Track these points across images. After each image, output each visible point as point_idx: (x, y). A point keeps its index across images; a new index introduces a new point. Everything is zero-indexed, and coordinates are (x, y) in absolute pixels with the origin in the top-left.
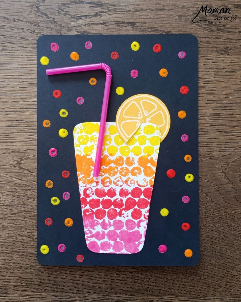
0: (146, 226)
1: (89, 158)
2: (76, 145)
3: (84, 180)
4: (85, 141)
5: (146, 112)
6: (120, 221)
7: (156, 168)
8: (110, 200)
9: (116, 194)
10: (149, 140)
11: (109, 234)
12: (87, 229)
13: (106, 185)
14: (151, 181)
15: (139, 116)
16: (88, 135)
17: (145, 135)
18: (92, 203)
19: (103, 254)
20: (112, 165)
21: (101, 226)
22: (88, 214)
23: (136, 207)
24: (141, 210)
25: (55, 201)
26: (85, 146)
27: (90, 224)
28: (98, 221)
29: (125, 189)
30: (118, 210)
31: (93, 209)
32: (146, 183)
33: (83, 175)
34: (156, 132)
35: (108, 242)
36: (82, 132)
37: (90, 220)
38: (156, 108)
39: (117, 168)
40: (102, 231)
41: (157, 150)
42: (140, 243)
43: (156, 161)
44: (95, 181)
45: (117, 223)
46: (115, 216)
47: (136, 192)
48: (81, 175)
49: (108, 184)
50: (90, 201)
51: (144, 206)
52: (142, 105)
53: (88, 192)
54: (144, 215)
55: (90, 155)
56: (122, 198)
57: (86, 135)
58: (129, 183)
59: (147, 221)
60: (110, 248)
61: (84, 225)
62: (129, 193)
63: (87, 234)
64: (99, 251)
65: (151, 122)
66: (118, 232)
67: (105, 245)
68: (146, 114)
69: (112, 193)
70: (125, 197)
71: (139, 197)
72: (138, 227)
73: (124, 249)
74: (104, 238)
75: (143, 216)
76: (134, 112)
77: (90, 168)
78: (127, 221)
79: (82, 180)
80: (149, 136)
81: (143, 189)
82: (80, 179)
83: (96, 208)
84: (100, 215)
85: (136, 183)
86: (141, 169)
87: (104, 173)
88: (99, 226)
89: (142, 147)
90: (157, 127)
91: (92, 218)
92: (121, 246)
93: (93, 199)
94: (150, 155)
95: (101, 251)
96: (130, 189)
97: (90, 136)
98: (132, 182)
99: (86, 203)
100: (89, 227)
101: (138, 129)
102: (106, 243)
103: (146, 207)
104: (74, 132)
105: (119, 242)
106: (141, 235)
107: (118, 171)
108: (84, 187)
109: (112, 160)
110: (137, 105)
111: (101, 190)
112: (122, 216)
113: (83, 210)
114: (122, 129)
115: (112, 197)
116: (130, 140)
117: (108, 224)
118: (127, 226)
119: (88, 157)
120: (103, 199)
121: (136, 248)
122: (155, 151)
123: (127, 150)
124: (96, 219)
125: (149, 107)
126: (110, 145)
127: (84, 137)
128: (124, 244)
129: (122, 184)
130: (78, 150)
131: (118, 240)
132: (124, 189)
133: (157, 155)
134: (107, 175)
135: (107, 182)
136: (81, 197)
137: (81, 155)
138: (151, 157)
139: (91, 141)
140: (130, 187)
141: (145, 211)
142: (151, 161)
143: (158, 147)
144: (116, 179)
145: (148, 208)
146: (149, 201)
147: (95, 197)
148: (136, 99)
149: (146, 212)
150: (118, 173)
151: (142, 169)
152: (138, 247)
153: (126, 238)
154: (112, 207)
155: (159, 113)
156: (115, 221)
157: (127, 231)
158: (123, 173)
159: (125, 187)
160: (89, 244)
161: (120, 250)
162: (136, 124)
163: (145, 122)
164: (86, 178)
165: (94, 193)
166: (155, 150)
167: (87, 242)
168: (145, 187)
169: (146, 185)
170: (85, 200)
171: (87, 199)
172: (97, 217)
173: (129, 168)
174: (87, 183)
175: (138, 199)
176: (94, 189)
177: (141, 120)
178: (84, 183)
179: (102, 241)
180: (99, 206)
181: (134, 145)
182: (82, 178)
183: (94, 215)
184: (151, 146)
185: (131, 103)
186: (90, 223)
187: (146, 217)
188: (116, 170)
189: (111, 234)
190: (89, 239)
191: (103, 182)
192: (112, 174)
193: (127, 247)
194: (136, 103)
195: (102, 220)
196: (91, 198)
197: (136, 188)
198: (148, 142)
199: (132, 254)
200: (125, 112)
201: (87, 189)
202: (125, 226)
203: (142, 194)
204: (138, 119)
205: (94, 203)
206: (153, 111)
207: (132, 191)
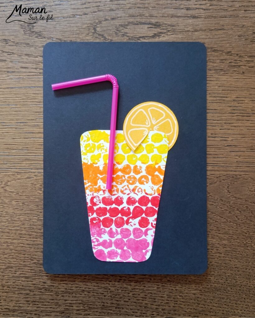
0: (154, 234)
1: (96, 167)
3: (91, 188)
4: (92, 150)
5: (154, 119)
6: (127, 230)
7: (163, 176)
8: (118, 209)
9: (123, 203)
10: (157, 149)
11: (116, 242)
12: (94, 238)
13: (113, 194)
14: (158, 189)
15: (147, 124)
16: (95, 143)
17: (153, 143)
18: (99, 212)
19: (110, 262)
20: (120, 173)
21: (108, 234)
22: (95, 222)
23: (144, 215)
24: (149, 218)
26: (92, 154)
27: (97, 233)
28: (105, 230)
29: (133, 198)
30: (125, 218)
31: (100, 218)
32: (153, 192)
33: (90, 184)
34: (164, 140)
35: (115, 251)
36: (89, 140)
37: (97, 228)
38: (164, 116)
39: (125, 177)
40: (109, 239)
41: (164, 158)
42: (147, 251)
43: (164, 169)
44: (102, 190)
45: (124, 231)
46: (122, 224)
47: (144, 200)
48: (88, 183)
49: (115, 193)
50: (97, 209)
51: (152, 214)
52: (150, 113)
53: (95, 200)
54: (152, 224)
55: (97, 164)
56: (130, 206)
57: (93, 143)
59: (154, 230)
60: (117, 256)
61: (91, 233)
62: (137, 201)
63: (94, 242)
64: (106, 259)
65: (158, 130)
66: (125, 240)
67: (111, 254)
68: (154, 122)
69: (119, 201)
70: (133, 205)
71: (146, 205)
72: (145, 236)
73: (131, 257)
74: (111, 246)
75: (150, 225)
76: (141, 120)
77: (97, 176)
78: (135, 230)
79: (89, 188)
80: (157, 145)
81: (150, 197)
82: (87, 187)
83: (103, 216)
84: (107, 224)
85: (143, 191)
86: (148, 177)
88: (106, 234)
89: (150, 156)
90: (165, 135)
91: (99, 227)
92: (128, 254)
93: (100, 208)
94: (158, 164)
95: (108, 260)
96: (137, 198)
97: (97, 144)
98: (140, 190)
99: (93, 211)
100: (96, 236)
101: (145, 138)
102: (113, 251)
103: (153, 215)
104: (81, 140)
105: (126, 250)
106: (148, 243)
107: (125, 179)
108: (91, 195)
109: (119, 168)
110: (145, 113)
111: (108, 199)
112: (129, 224)
113: (90, 218)
114: (129, 137)
115: (119, 206)
116: (137, 149)
117: (116, 232)
118: (134, 234)
119: (95, 165)
120: (110, 208)
121: (144, 257)
122: (162, 160)
123: (134, 159)
124: (103, 228)
125: (157, 115)
126: (118, 154)
127: (91, 145)
128: (131, 252)
129: (129, 192)
130: (84, 159)
131: (125, 248)
132: (131, 197)
133: (165, 164)
134: (114, 183)
135: (114, 191)
136: (88, 206)
137: (88, 163)
138: (158, 165)
139: (98, 149)
140: (137, 195)
141: (152, 219)
142: (159, 169)
143: (166, 155)
144: (123, 187)
145: (156, 216)
146: (157, 209)
147: (102, 205)
148: (143, 106)
149: (153, 221)
150: (126, 181)
151: (150, 177)
152: (145, 256)
153: (134, 246)
154: (120, 215)
155: (167, 121)
156: (123, 229)
157: (134, 240)
159: (132, 195)
160: (96, 252)
161: (127, 259)
162: (144, 132)
163: (153, 130)
164: (93, 186)
165: (101, 201)
166: (162, 158)
167: (94, 251)
168: (152, 195)
169: (153, 194)
170: (91, 208)
171: (94, 207)
172: (104, 226)
173: (136, 176)
174: (94, 191)
175: (145, 207)
176: (101, 197)
177: (148, 128)
178: (91, 191)
179: (109, 249)
180: (106, 214)
181: (142, 154)
182: (89, 186)
183: (101, 223)
184: (159, 154)
185: (139, 111)
186: (97, 231)
187: (153, 225)
188: (124, 178)
189: (118, 242)
190: (96, 247)
191: (110, 190)
192: (119, 182)
193: (134, 255)
194: (144, 111)
195: (109, 229)
196: (98, 207)
197: (144, 196)
198: (155, 150)
199: (139, 262)
200: (133, 120)
201: (94, 197)
202: (132, 234)
203: (149, 203)
204: (146, 127)
205: (101, 212)
206: (161, 119)
207: (139, 199)
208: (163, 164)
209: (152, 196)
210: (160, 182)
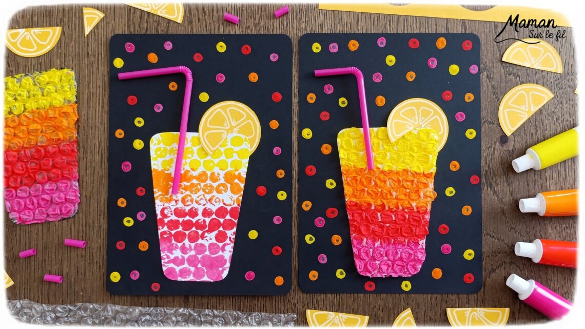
0: (232, 250)
2: (153, 158)
3: (161, 198)
4: (164, 154)
5: (234, 121)
6: (202, 245)
7: (244, 185)
8: (191, 221)
9: (198, 214)
10: (237, 153)
12: (164, 254)
13: (187, 204)
14: (238, 199)
15: (226, 125)
16: (167, 147)
17: (232, 147)
18: (170, 224)
19: (181, 282)
20: (195, 181)
21: (180, 250)
22: (165, 236)
23: (221, 229)
24: (227, 232)
25: (129, 222)
26: (163, 159)
27: (168, 248)
28: (177, 245)
29: (209, 209)
30: (200, 232)
31: (172, 232)
32: (232, 202)
33: (160, 193)
34: (244, 144)
35: (188, 269)
36: (160, 144)
37: (168, 243)
38: (245, 116)
39: (200, 185)
40: (181, 256)
41: (245, 164)
42: (224, 269)
43: (245, 176)
44: (174, 200)
45: (198, 247)
46: (197, 239)
47: (221, 212)
48: (158, 192)
49: (189, 203)
50: (168, 222)
51: (230, 227)
52: (229, 114)
53: (166, 212)
54: (230, 238)
55: (169, 170)
56: (205, 219)
57: (165, 146)
58: (213, 202)
59: (233, 245)
60: (189, 275)
61: (161, 249)
62: (214, 213)
63: (164, 259)
64: (177, 278)
65: (238, 132)
66: (200, 257)
67: (184, 272)
68: (233, 124)
69: (193, 213)
70: (209, 218)
71: (224, 217)
72: (223, 252)
73: (206, 276)
74: (183, 263)
75: (228, 240)
76: (219, 120)
77: (169, 184)
78: (211, 245)
79: (159, 198)
80: (236, 149)
81: (229, 208)
82: (157, 197)
83: (175, 229)
84: (180, 238)
85: (221, 202)
86: (227, 185)
87: (184, 190)
88: (178, 250)
89: (229, 161)
90: (245, 138)
91: (170, 242)
92: (202, 273)
93: (172, 220)
94: (238, 170)
95: (180, 279)
96: (214, 209)
97: (169, 148)
98: (217, 200)
99: (163, 225)
100: (166, 252)
101: (224, 141)
102: (185, 269)
103: (232, 228)
104: (150, 143)
105: (201, 268)
106: (226, 261)
107: (201, 187)
108: (161, 206)
109: (194, 175)
110: (223, 113)
111: (181, 210)
112: (205, 239)
113: (159, 232)
114: (206, 140)
115: (193, 218)
116: (215, 153)
117: (189, 248)
118: (210, 249)
119: (166, 172)
120: (183, 220)
121: (220, 276)
122: (243, 166)
123: (211, 165)
124: (175, 243)
125: (237, 116)
126: (192, 159)
127: (162, 149)
129: (205, 202)
130: (155, 164)
131: (199, 266)
132: (207, 208)
133: (246, 170)
134: (188, 193)
135: (188, 201)
136: (158, 218)
137: (158, 170)
138: (238, 172)
139: (170, 154)
140: (215, 206)
141: (231, 233)
142: (239, 177)
143: (247, 160)
144: (198, 197)
145: (235, 230)
146: (236, 221)
147: (174, 218)
148: (222, 106)
149: (232, 235)
150: (201, 190)
151: (229, 185)
152: (222, 274)
153: (209, 264)
154: (194, 229)
155: (249, 122)
156: (197, 244)
157: (210, 256)
158: (207, 191)
159: (209, 206)
160: (166, 270)
161: (201, 278)
162: (222, 135)
163: (232, 132)
164: (164, 196)
165: (173, 213)
166: (243, 163)
167: (164, 269)
169: (232, 204)
170: (162, 220)
171: (165, 219)
172: (175, 241)
173: (213, 184)
174: (165, 202)
175: (223, 219)
176: (173, 208)
177: (227, 130)
178: (161, 201)
179: (181, 267)
180: (178, 228)
181: (220, 159)
182: (159, 196)
183: (173, 238)
184: (239, 159)
185: (216, 111)
186: (167, 246)
187: (232, 239)
188: (199, 187)
189: (191, 259)
190: (166, 265)
191: (183, 201)
192: (193, 191)
193: (209, 273)
194: (222, 111)
195: (181, 244)
196: (169, 219)
197: (222, 207)
198: (235, 155)
199: (214, 282)
200: (209, 121)
201: (165, 208)
202: (208, 250)
203: (227, 214)
204: (225, 130)
205: (173, 224)
206: (241, 120)
207: (216, 210)
208: (243, 171)
209: (231, 207)
210: (239, 191)
